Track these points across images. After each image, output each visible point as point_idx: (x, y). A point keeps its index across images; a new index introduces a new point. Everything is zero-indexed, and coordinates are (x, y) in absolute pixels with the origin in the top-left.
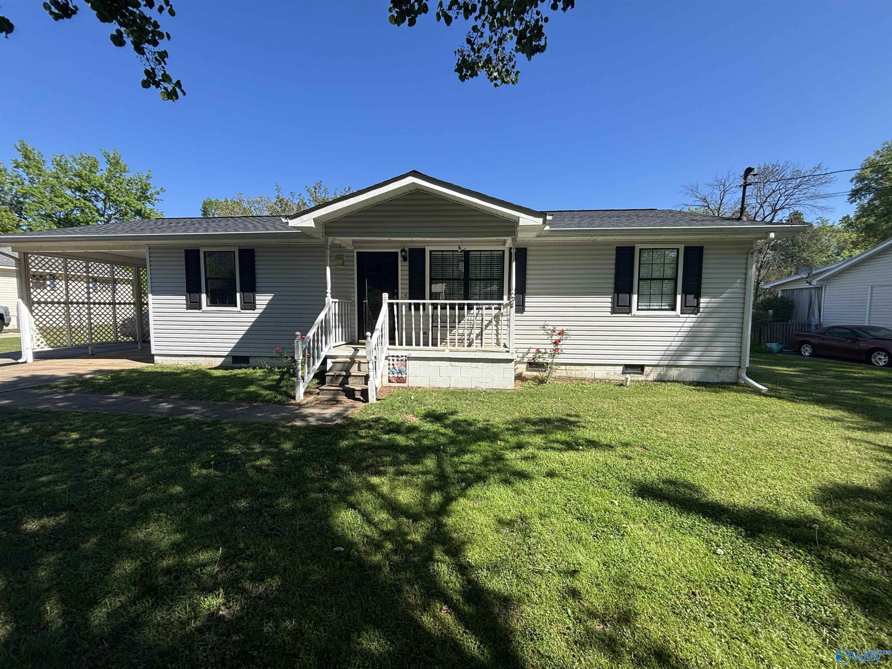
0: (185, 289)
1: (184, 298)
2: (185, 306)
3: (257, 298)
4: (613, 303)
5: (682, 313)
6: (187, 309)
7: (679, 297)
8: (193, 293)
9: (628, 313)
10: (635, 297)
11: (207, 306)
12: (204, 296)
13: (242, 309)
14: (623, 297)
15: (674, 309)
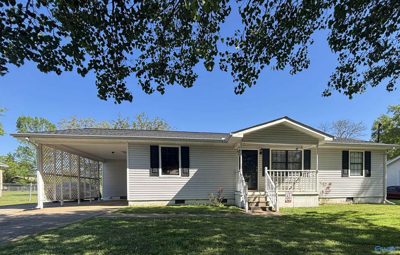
0: (150, 166)
1: (149, 170)
2: (149, 175)
3: (190, 171)
4: (342, 173)
5: (365, 177)
6: (150, 176)
7: (364, 171)
8: (154, 168)
9: (347, 177)
10: (349, 171)
11: (162, 174)
12: (160, 170)
13: (182, 176)
14: (345, 170)
15: (362, 175)
